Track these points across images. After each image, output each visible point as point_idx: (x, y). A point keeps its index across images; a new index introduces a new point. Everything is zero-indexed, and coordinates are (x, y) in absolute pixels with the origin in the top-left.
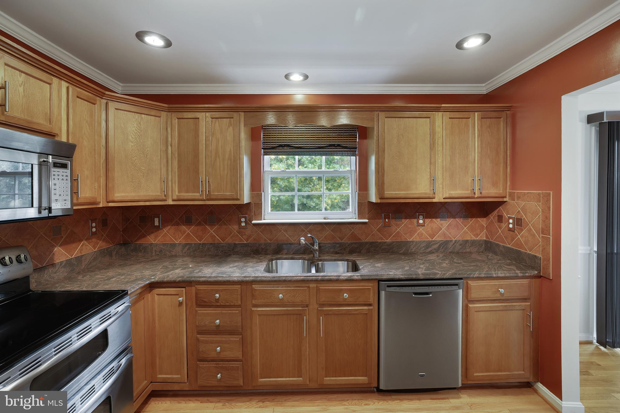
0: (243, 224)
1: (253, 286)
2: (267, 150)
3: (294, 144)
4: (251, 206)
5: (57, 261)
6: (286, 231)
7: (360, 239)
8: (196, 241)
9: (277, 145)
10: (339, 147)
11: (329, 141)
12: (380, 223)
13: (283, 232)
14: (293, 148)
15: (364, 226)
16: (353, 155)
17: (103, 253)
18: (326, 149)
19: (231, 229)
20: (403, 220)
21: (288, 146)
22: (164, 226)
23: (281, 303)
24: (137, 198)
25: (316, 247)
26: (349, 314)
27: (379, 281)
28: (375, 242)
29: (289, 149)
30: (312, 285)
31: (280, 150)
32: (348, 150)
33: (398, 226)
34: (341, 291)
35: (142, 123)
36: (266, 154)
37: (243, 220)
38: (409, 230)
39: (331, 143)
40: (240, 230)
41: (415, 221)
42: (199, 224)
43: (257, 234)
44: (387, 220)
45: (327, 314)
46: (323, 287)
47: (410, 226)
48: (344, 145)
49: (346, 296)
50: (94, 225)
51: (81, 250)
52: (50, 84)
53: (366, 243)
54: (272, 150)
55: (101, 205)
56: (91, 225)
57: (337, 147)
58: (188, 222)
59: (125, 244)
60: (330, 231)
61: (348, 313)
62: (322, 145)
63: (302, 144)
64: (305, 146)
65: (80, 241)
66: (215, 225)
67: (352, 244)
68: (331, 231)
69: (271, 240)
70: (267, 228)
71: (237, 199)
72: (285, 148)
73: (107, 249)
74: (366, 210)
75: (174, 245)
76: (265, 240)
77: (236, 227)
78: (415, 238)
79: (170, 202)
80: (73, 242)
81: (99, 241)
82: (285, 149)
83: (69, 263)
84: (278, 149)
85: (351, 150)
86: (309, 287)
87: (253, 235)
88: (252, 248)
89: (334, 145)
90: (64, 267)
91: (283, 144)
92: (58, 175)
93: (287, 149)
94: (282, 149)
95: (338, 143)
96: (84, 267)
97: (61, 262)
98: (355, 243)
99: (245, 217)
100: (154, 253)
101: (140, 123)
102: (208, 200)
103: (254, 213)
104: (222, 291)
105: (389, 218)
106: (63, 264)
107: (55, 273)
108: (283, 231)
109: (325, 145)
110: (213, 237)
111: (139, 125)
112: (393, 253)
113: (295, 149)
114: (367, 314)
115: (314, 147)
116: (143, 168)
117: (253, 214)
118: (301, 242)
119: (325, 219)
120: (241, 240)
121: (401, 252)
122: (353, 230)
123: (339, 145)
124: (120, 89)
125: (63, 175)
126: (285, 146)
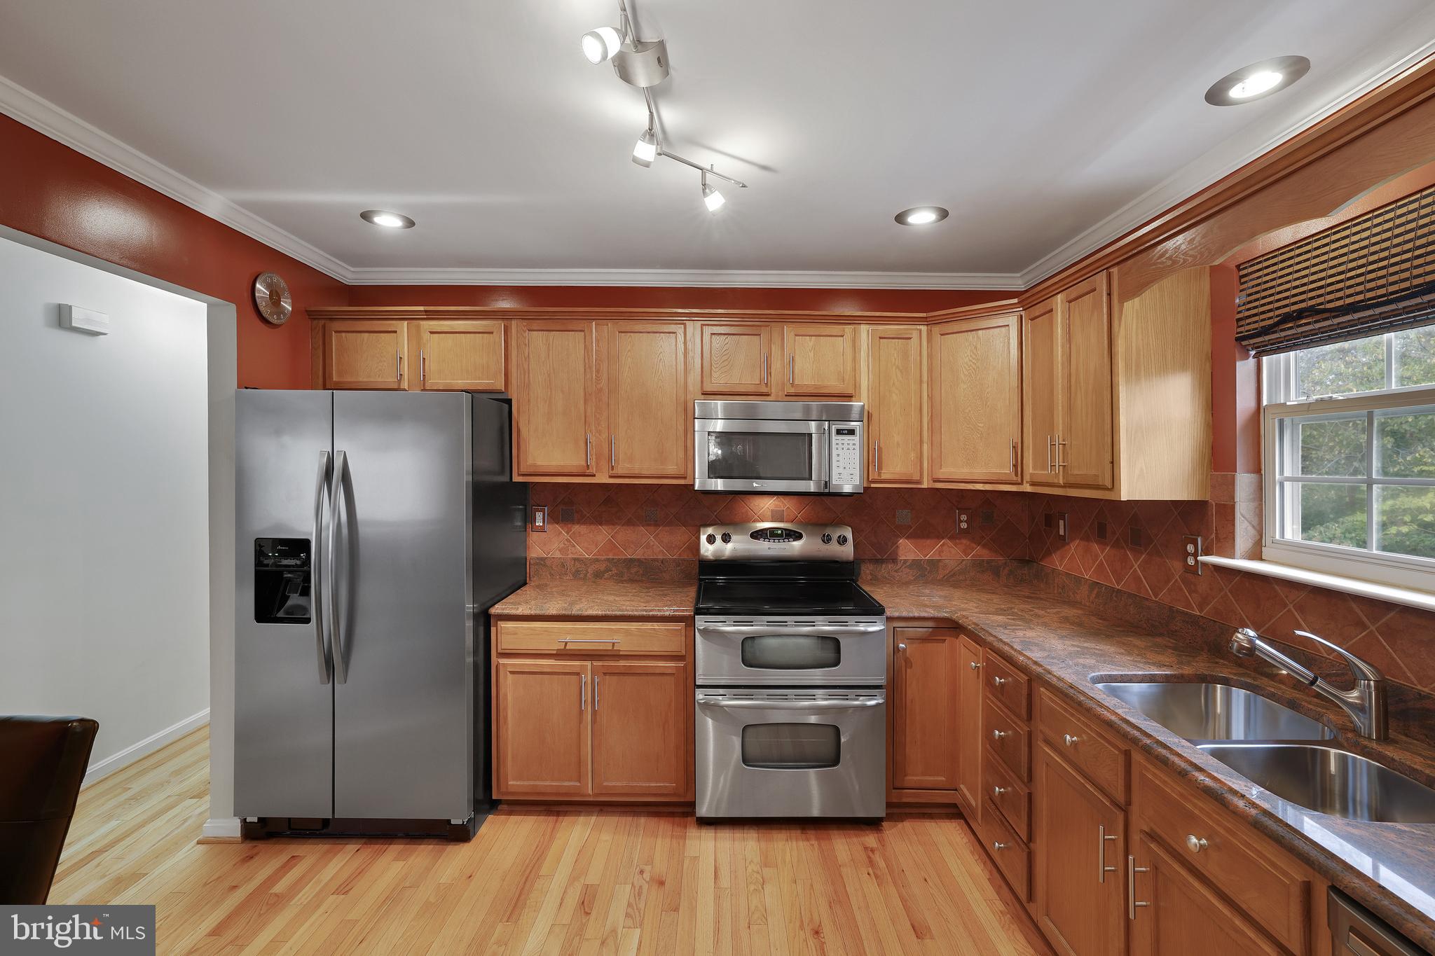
0: (1192, 561)
1: (1042, 688)
2: (1261, 340)
3: (1330, 302)
4: (1210, 513)
5: (903, 558)
6: (1298, 606)
8: (1111, 582)
9: (1276, 320)
13: (1293, 609)
14: (1325, 316)
17: (979, 565)
19: (1170, 569)
21: (1313, 311)
22: (1072, 540)
23: (1071, 757)
24: (969, 477)
29: (1316, 322)
31: (1290, 333)
35: (978, 345)
37: (1192, 548)
40: (1186, 575)
42: (1116, 545)
43: (1222, 597)
50: (964, 517)
51: (940, 552)
52: (842, 336)
54: (1267, 338)
55: (925, 486)
56: (959, 518)
58: (1101, 534)
59: (1026, 562)
65: (940, 537)
66: (1142, 553)
70: (1247, 584)
71: (1103, 489)
72: (1304, 321)
73: (988, 562)
75: (1078, 580)
76: (1242, 621)
77: (1176, 566)
80: (928, 537)
81: (975, 546)
82: (1301, 326)
83: (916, 564)
84: (1283, 330)
87: (1214, 598)
88: (1206, 632)
90: (910, 567)
91: (1294, 311)
92: (843, 444)
93: (1306, 324)
94: (1291, 328)
96: (942, 576)
97: (906, 561)
99: (1195, 543)
100: (1056, 589)
101: (975, 347)
103: (1216, 533)
106: (908, 564)
107: (896, 571)
108: (1291, 606)
110: (1137, 579)
111: (975, 351)
113: (1335, 317)
116: (980, 425)
117: (1214, 535)
120: (1188, 605)
124: (1020, 282)
125: (848, 444)
126: (1301, 314)
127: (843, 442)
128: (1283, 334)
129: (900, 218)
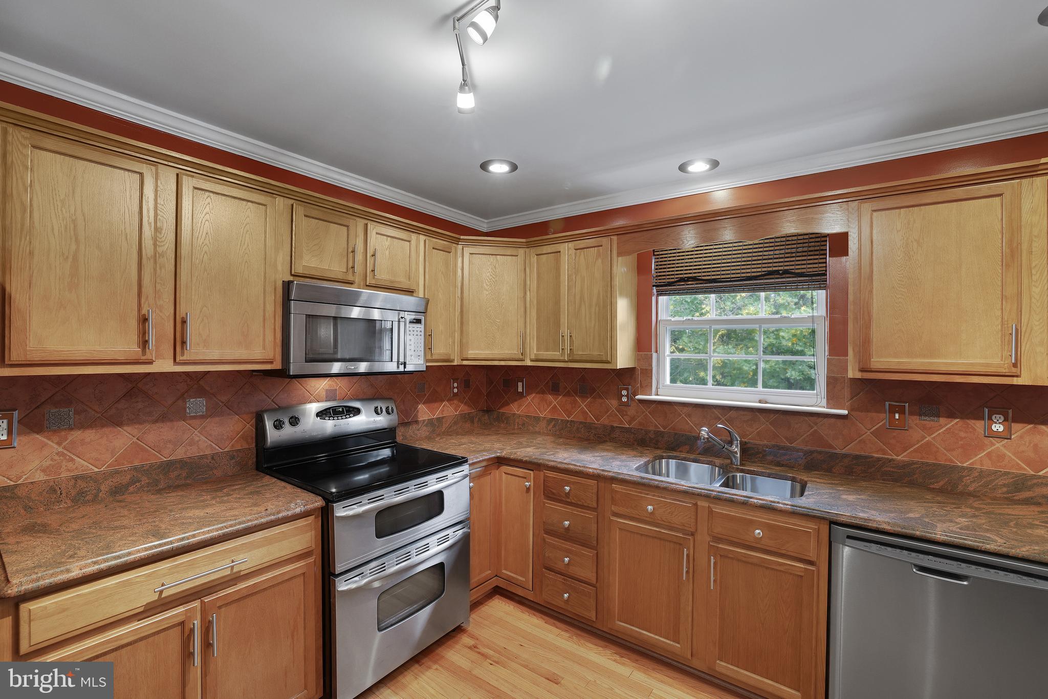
0: (624, 399)
1: (613, 485)
2: (661, 288)
3: (703, 276)
4: (637, 374)
5: (420, 419)
6: (689, 416)
7: (831, 446)
8: (563, 416)
9: (676, 280)
10: (787, 275)
11: (766, 265)
12: (882, 419)
13: (685, 417)
14: (702, 282)
15: (839, 422)
16: (820, 288)
17: (466, 418)
18: (762, 279)
19: (608, 405)
20: (942, 420)
21: (694, 279)
22: (528, 394)
23: (651, 520)
24: (491, 357)
25: (736, 448)
26: (767, 568)
27: (833, 523)
28: (866, 457)
29: (696, 284)
30: (702, 503)
31: (681, 287)
32: (807, 278)
33: (930, 431)
34: (752, 524)
35: (497, 265)
36: (660, 293)
37: (624, 392)
38: (960, 443)
39: (770, 269)
40: (620, 407)
41: (979, 425)
42: (568, 394)
43: (644, 416)
44: (897, 416)
45: (724, 556)
46: (718, 509)
47: (962, 434)
48: (797, 271)
49: (759, 533)
50: (456, 385)
51: (443, 411)
52: (409, 241)
53: (845, 456)
54: (669, 288)
55: (456, 363)
56: (453, 385)
57: (784, 276)
58: (555, 389)
59: (488, 411)
60: (768, 423)
61: (762, 564)
62: (753, 274)
63: (718, 275)
64: (723, 277)
65: (442, 401)
66: (588, 398)
67: (812, 452)
68: (771, 424)
69: (665, 428)
70: (660, 408)
71: (608, 362)
72: (690, 283)
73: (469, 414)
74: (847, 392)
75: (537, 419)
76: (656, 426)
77: (614, 403)
78: (979, 461)
79: (528, 363)
80: (435, 401)
81: (460, 404)
82: (689, 284)
83: (430, 422)
84: (678, 285)
85: (814, 278)
86: (696, 505)
87: (638, 417)
88: (636, 435)
89: (777, 272)
90: (426, 426)
91: (684, 277)
92: (413, 331)
93: (692, 285)
94: (684, 285)
95: (786, 268)
96: (444, 429)
97: (424, 421)
98: (820, 453)
99: (627, 389)
100: (516, 425)
101: (495, 267)
102: (571, 362)
103: (641, 384)
104: (574, 483)
105: (902, 412)
106: (425, 423)
107: (418, 430)
108: (683, 415)
109: (760, 274)
110: (584, 413)
111: (494, 269)
112: (912, 484)
113: (705, 283)
114: (802, 576)
115: (739, 277)
116: (498, 320)
117: (639, 385)
118: (701, 435)
119: (760, 402)
120: (621, 422)
121: (936, 486)
122: (815, 428)
123: (786, 272)
124: (485, 226)
125: (417, 331)
126: (689, 279)
127: (413, 329)
128: (678, 287)
129: (484, 166)
